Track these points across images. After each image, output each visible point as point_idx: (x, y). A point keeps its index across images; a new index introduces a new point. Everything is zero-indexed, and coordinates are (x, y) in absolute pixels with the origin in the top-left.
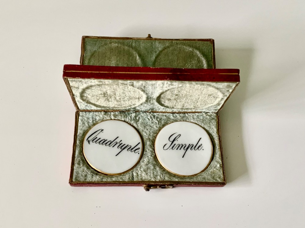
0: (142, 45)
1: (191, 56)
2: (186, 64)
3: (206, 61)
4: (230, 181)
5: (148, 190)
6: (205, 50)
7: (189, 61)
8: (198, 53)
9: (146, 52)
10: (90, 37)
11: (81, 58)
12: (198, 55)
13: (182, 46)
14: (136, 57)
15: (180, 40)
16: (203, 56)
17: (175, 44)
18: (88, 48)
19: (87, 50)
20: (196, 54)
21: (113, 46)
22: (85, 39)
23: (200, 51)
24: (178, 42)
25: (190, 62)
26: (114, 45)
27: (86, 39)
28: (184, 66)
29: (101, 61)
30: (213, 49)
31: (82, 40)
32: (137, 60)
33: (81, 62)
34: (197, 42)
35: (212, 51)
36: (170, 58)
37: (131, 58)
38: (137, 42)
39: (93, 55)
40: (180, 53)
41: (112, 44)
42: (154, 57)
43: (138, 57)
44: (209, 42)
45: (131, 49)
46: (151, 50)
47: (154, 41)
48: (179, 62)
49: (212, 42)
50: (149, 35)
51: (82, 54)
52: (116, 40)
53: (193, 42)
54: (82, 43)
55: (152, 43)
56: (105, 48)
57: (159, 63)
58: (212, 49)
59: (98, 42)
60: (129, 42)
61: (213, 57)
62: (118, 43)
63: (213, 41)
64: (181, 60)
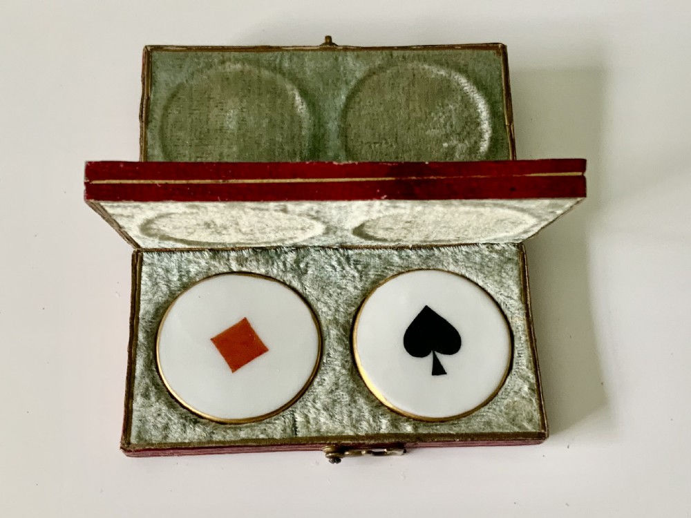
0: (310, 65)
1: (445, 90)
2: (433, 114)
3: (485, 104)
4: (560, 429)
5: (336, 460)
6: (483, 73)
7: (440, 104)
8: (463, 81)
9: (320, 84)
10: (165, 48)
11: (142, 104)
12: (464, 87)
13: (417, 65)
14: (294, 98)
15: (414, 49)
16: (478, 89)
17: (401, 59)
18: (162, 76)
19: (157, 84)
20: (458, 84)
21: (228, 70)
22: (151, 54)
23: (468, 77)
24: (407, 53)
25: (443, 106)
26: (233, 68)
27: (155, 53)
28: (427, 118)
29: (196, 112)
30: (503, 70)
31: (144, 57)
32: (297, 107)
33: (144, 115)
34: (460, 51)
35: (500, 76)
36: (388, 97)
37: (279, 101)
38: (295, 59)
39: (175, 95)
40: (413, 85)
41: (228, 64)
42: (343, 97)
43: (298, 99)
44: (491, 52)
45: (279, 76)
46: (334, 78)
47: (342, 52)
48: (411, 107)
49: (501, 50)
50: (329, 38)
51: (143, 93)
52: (236, 54)
53: (450, 52)
54: (143, 65)
55: (336, 59)
56: (209, 77)
57: (357, 114)
58: (501, 71)
59: (188, 59)
60: (273, 58)
61: (504, 92)
62: (243, 61)
63: (504, 47)
64: (417, 104)
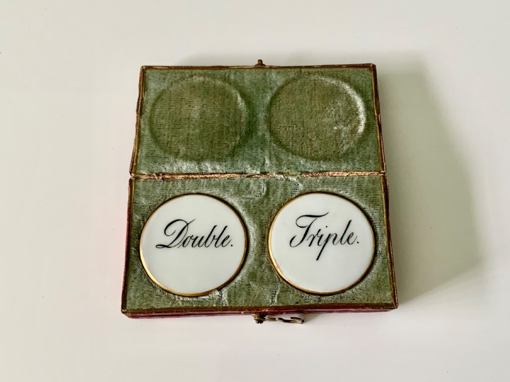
0: (247, 78)
1: (335, 93)
2: (327, 108)
3: (362, 102)
6: (360, 82)
7: (332, 102)
8: (347, 87)
9: (254, 90)
10: (155, 67)
11: (138, 103)
12: (348, 91)
13: (318, 77)
14: (237, 98)
15: (315, 68)
16: (357, 93)
17: (306, 74)
18: (152, 85)
19: (148, 90)
20: (344, 90)
21: (195, 81)
22: (145, 72)
23: (351, 85)
24: (311, 70)
26: (198, 79)
27: (148, 71)
28: (323, 111)
29: (173, 107)
30: (373, 81)
31: (141, 73)
32: (239, 104)
34: (345, 69)
35: (372, 84)
36: (298, 98)
37: (227, 100)
38: (238, 74)
39: (160, 97)
40: (315, 90)
41: (194, 77)
42: (269, 98)
43: (239, 98)
44: (366, 69)
45: (227, 84)
46: (262, 87)
47: (269, 70)
48: (313, 104)
49: (372, 68)
50: (260, 61)
51: (139, 96)
52: (200, 71)
53: (339, 69)
54: (140, 78)
55: (265, 74)
56: (182, 85)
57: (278, 108)
59: (169, 75)
60: (223, 74)
61: (374, 95)
62: (204, 75)
63: (374, 66)
64: (317, 102)
